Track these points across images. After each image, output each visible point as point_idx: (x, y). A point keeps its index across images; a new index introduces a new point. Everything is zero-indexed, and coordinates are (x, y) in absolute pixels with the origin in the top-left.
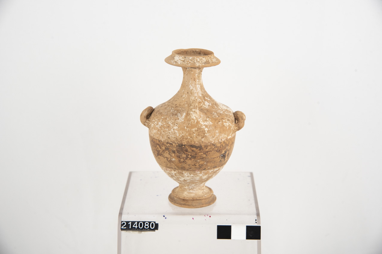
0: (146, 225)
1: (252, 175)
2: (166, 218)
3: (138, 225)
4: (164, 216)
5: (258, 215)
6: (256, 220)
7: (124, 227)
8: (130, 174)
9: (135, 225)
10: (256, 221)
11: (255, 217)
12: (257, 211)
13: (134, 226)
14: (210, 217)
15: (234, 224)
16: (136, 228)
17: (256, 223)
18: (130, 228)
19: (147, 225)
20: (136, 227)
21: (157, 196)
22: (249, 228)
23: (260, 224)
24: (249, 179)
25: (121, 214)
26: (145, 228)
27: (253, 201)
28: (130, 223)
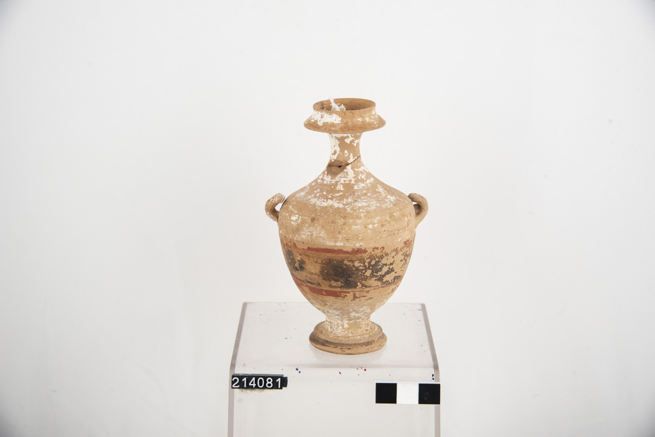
0: (268, 383)
1: (423, 308)
2: (300, 372)
3: (256, 383)
4: (297, 369)
5: (436, 367)
6: (433, 375)
7: (236, 385)
8: (245, 305)
9: (252, 383)
10: (434, 377)
11: (432, 371)
12: (434, 363)
13: (250, 384)
14: (365, 370)
15: (400, 380)
16: (254, 387)
17: (433, 379)
18: (245, 386)
19: (270, 383)
20: (254, 385)
21: (286, 338)
22: (422, 387)
23: (439, 381)
24: (420, 314)
25: (233, 366)
26: (267, 386)
27: (427, 347)
28: (245, 379)
